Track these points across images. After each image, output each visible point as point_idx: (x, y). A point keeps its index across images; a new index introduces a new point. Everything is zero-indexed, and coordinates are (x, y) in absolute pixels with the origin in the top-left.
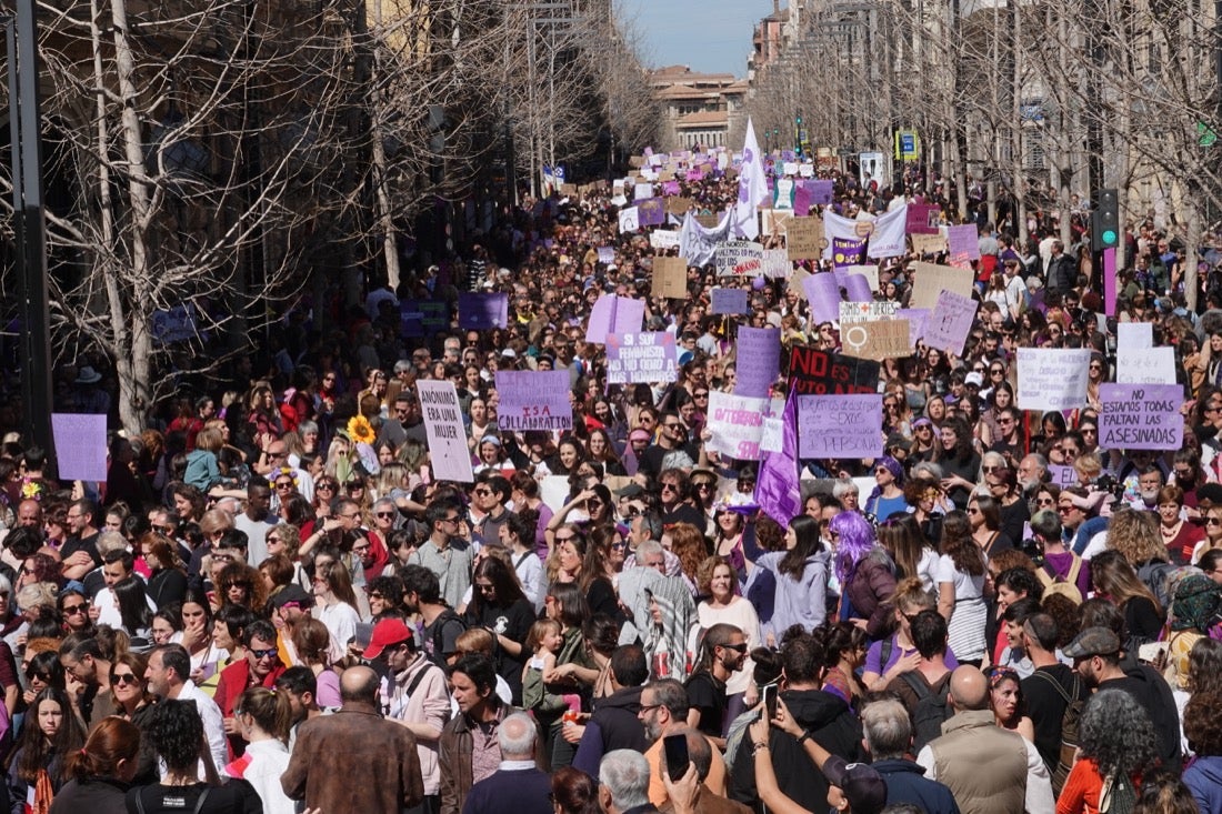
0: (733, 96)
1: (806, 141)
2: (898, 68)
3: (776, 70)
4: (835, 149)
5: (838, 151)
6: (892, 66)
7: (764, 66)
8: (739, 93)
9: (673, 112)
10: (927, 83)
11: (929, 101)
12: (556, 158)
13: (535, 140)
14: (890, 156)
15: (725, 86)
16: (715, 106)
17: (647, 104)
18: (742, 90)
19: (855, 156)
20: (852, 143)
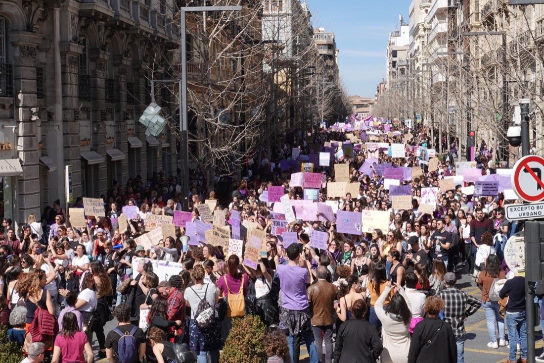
0: (371, 104)
1: (390, 116)
2: (416, 97)
3: (383, 97)
4: (398, 119)
7: (380, 96)
10: (423, 102)
12: (324, 119)
15: (369, 101)
16: (366, 106)
18: (374, 102)
19: (403, 120)
20: (403, 117)
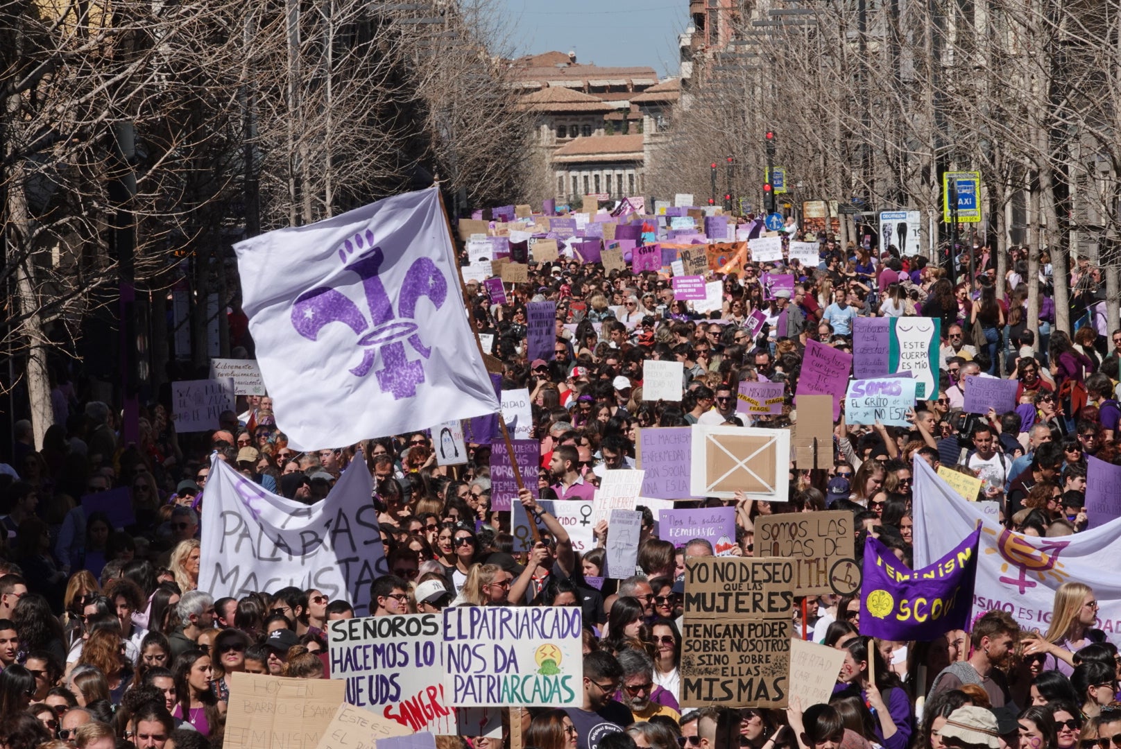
0: (653, 107)
1: (784, 190)
2: (947, 60)
3: (730, 60)
4: (836, 204)
5: (841, 209)
6: (937, 56)
7: (709, 55)
8: (664, 103)
9: (547, 134)
10: (998, 88)
11: (1003, 119)
13: (298, 183)
14: (933, 216)
15: (640, 89)
16: (621, 125)
17: (499, 120)
18: (670, 96)
19: (870, 218)
20: (867, 193)
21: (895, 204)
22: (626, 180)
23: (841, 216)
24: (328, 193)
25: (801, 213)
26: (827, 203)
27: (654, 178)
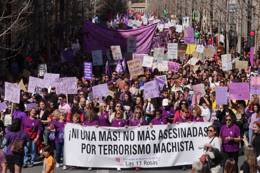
5: (176, 16)
9: (130, 3)
11: (203, 3)
12: (96, 14)
14: (191, 18)
16: (142, 2)
19: (181, 18)
20: (181, 14)
21: (185, 16)
22: (142, 10)
23: (176, 18)
24: (95, 10)
25: (170, 17)
26: (174, 15)
27: (147, 10)
